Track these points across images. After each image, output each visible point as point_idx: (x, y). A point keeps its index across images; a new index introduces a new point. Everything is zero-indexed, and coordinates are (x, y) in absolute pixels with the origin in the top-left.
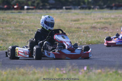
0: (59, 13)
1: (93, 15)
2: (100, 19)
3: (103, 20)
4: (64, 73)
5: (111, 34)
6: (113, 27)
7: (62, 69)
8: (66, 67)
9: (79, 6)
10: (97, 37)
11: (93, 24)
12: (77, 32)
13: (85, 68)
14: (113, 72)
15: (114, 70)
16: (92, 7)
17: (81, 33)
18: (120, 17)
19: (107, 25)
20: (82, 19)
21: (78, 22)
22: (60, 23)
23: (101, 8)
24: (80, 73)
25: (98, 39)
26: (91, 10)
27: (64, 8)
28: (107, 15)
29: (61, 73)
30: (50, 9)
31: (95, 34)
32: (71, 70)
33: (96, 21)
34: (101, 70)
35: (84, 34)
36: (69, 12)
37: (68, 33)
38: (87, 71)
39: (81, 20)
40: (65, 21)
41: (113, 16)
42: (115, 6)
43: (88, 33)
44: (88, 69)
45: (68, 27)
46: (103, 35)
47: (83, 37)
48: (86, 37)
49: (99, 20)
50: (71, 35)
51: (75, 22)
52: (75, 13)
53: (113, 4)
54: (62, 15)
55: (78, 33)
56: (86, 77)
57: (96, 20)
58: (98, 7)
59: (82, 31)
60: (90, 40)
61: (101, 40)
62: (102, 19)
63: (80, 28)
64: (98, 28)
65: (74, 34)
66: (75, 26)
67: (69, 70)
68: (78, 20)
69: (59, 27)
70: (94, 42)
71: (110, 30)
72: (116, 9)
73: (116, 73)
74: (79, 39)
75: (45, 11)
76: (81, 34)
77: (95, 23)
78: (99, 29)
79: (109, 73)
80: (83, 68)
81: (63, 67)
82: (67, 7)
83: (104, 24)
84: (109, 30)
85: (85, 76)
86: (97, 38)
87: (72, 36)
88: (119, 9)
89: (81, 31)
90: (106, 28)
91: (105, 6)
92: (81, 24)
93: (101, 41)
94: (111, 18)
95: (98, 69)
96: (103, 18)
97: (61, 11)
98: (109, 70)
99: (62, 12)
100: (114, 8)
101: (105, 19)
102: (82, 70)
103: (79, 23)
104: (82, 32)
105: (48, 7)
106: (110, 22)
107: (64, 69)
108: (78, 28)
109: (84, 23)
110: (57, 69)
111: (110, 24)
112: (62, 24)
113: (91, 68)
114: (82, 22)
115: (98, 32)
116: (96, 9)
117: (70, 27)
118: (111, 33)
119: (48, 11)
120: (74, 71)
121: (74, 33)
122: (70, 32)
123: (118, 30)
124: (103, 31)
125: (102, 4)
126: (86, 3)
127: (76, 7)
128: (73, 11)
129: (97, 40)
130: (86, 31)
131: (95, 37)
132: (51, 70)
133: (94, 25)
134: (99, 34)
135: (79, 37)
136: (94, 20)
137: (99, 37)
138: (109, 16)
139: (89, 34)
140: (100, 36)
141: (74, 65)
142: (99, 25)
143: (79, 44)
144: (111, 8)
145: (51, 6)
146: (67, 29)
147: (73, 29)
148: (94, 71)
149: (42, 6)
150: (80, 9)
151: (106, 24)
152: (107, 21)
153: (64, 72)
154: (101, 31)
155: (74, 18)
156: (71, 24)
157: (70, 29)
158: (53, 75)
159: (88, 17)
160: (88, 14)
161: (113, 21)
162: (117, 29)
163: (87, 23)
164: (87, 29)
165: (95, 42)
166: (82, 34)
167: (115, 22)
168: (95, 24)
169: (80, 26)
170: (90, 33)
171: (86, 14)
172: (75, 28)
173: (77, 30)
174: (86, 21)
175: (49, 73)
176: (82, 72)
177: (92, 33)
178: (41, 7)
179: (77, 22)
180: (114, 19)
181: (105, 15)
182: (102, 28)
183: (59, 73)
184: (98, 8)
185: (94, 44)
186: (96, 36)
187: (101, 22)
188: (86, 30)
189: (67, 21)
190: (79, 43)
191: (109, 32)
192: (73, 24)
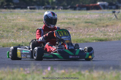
0: (23, 13)
3: (67, 21)
4: (28, 74)
5: (75, 35)
6: (77, 27)
7: (26, 69)
8: (30, 67)
9: (43, 6)
13: (49, 69)
14: (76, 72)
15: (77, 71)
16: (56, 7)
18: (83, 18)
19: (70, 26)
22: (24, 23)
23: (65, 8)
24: (44, 74)
27: (28, 7)
28: (71, 15)
29: (25, 73)
30: (14, 8)
32: (35, 70)
34: (64, 70)
36: (33, 12)
37: (32, 33)
38: (51, 71)
40: (29, 21)
41: (76, 17)
42: (79, 6)
44: (52, 69)
45: (32, 27)
49: (62, 21)
51: (39, 22)
52: (39, 13)
53: (77, 5)
54: (26, 15)
57: (60, 20)
58: (62, 7)
62: (65, 19)
67: (33, 71)
69: (23, 27)
71: (74, 30)
72: (79, 10)
73: (80, 73)
75: (9, 10)
79: (72, 74)
80: (47, 68)
81: (27, 67)
82: (31, 7)
83: (68, 24)
84: (72, 31)
88: (83, 10)
90: (69, 29)
91: (69, 6)
94: (74, 19)
96: (66, 19)
97: (25, 10)
98: (72, 70)
99: (26, 12)
100: (78, 8)
101: (69, 19)
102: (46, 71)
105: (13, 6)
106: (74, 23)
107: (28, 69)
110: (21, 69)
111: (74, 25)
112: (26, 24)
113: (55, 69)
116: (60, 9)
118: (74, 33)
119: (12, 10)
120: (39, 71)
123: (81, 31)
125: (66, 4)
126: (50, 4)
127: (40, 7)
128: (37, 11)
132: (15, 70)
136: (58, 20)
138: (73, 16)
141: (39, 65)
142: (63, 25)
144: (74, 8)
145: (16, 6)
146: (31, 29)
148: (57, 71)
149: (6, 5)
150: (44, 9)
151: (70, 24)
152: (71, 21)
153: (28, 72)
155: (38, 18)
156: (35, 23)
157: (34, 28)
158: (17, 75)
161: (76, 21)
162: (81, 29)
167: (79, 23)
168: (59, 24)
175: (13, 73)
176: (46, 73)
178: (5, 7)
179: (41, 22)
180: (77, 19)
181: (68, 15)
183: (23, 73)
184: (61, 9)
187: (65, 22)
189: (32, 21)
191: (73, 32)
192: (37, 24)
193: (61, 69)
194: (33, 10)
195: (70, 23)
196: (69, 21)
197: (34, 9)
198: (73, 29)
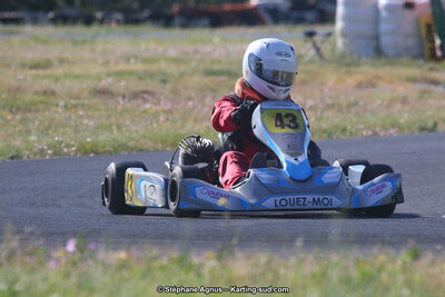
1: (100, 46)
2: (128, 60)
3: (138, 67)
5: (168, 119)
6: (175, 92)
9: (51, 9)
10: (114, 127)
11: (100, 80)
12: (41, 106)
13: (71, 246)
14: (171, 260)
15: (175, 254)
16: (99, 15)
17: (56, 112)
18: (198, 57)
19: (150, 85)
20: (62, 61)
21: (48, 72)
23: (131, 20)
24: (52, 264)
25: (120, 137)
26: (94, 29)
28: (152, 46)
31: (109, 117)
32: (19, 252)
33: (113, 68)
34: (128, 250)
35: (67, 114)
36: (12, 33)
37: (11, 111)
39: (56, 63)
41: (173, 52)
43: (81, 113)
44: (80, 249)
45: (9, 91)
46: (137, 119)
47: (64, 126)
48: (76, 126)
49: (122, 67)
50: (18, 117)
51: (34, 72)
52: (36, 39)
53: (176, 8)
55: (47, 113)
56: (74, 279)
57: (112, 64)
58: (119, 16)
59: (61, 103)
60: (89, 140)
61: (132, 139)
62: (133, 61)
63: (53, 93)
64: (118, 95)
65: (29, 115)
66: (36, 88)
67: (11, 255)
68: (47, 65)
70: (104, 146)
71: (163, 102)
74: (48, 135)
76: (57, 116)
77: (109, 75)
78: (124, 97)
79: (156, 264)
80: (65, 243)
83: (140, 78)
84: (158, 103)
85: (67, 275)
86: (115, 132)
87: (24, 121)
89: (57, 105)
90: (146, 96)
91: (146, 13)
92: (57, 79)
93: (131, 144)
94: (166, 59)
95: (115, 249)
96: (136, 58)
98: (155, 252)
101: (146, 61)
102: (58, 254)
103: (48, 77)
104: (60, 110)
106: (164, 75)
108: (45, 93)
109: (66, 76)
111: (164, 81)
113: (92, 246)
114: (60, 71)
115: (119, 108)
116: (114, 25)
117: (19, 89)
118: (165, 112)
120: (31, 254)
121: (30, 111)
122: (18, 109)
123: (190, 103)
124: (139, 106)
125: (136, 5)
126: (78, 2)
127: (40, 15)
128: (28, 29)
129: (115, 140)
130: (75, 106)
131: (108, 128)
133: (103, 82)
134: (121, 115)
135: (50, 127)
136: (106, 63)
137: (124, 129)
138: (161, 49)
139: (88, 117)
140: (128, 123)
141: (32, 233)
142: (123, 83)
143: (50, 152)
146: (4, 96)
147: (28, 97)
148: (101, 255)
150: (54, 21)
151: (149, 81)
152: (154, 68)
154: (128, 106)
155: (30, 56)
156: (19, 77)
157: (18, 95)
159: (85, 52)
160: (84, 42)
161: (172, 69)
162: (189, 99)
163: (77, 77)
164: (78, 98)
165: (107, 148)
166: (59, 114)
167: (182, 75)
168: (110, 80)
169: (53, 86)
170: (90, 113)
171: (75, 43)
172: (36, 93)
173: (42, 102)
174: (77, 70)
176: (58, 260)
177: (96, 114)
179: (41, 72)
181: (143, 46)
182: (136, 95)
184: (118, 21)
185: (104, 153)
186: (111, 125)
187: (131, 73)
188: (74, 102)
189: (7, 66)
190: (49, 149)
191: (158, 108)
192: (29, 79)
193: (116, 246)
194: (13, 28)
195: (151, 75)
196: (147, 67)
197: (17, 21)
198: (159, 100)
